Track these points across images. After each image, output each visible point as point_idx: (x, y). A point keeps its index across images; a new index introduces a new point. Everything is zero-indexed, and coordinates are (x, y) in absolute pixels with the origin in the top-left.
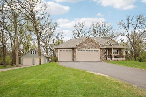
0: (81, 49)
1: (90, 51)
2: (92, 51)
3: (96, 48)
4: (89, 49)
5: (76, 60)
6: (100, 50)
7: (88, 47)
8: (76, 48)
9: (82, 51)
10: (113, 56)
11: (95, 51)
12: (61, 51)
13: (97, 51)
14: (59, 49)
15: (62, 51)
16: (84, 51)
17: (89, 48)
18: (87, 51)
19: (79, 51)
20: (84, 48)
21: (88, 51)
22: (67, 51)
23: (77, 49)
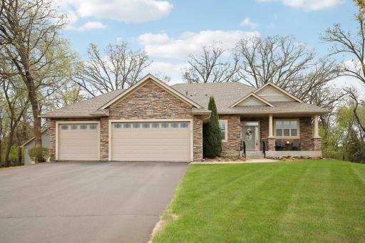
0: (123, 120)
1: (155, 125)
2: (165, 124)
3: (179, 115)
4: (154, 120)
5: (108, 157)
6: (191, 120)
7: (149, 112)
8: (106, 117)
9: (127, 125)
10: (272, 143)
11: (175, 124)
12: (65, 127)
13: (185, 124)
14: (57, 123)
15: (69, 126)
16: (136, 125)
17: (151, 117)
18: (146, 125)
19: (118, 125)
20: (135, 115)
21: (151, 125)
22: (84, 127)
23: (110, 121)
